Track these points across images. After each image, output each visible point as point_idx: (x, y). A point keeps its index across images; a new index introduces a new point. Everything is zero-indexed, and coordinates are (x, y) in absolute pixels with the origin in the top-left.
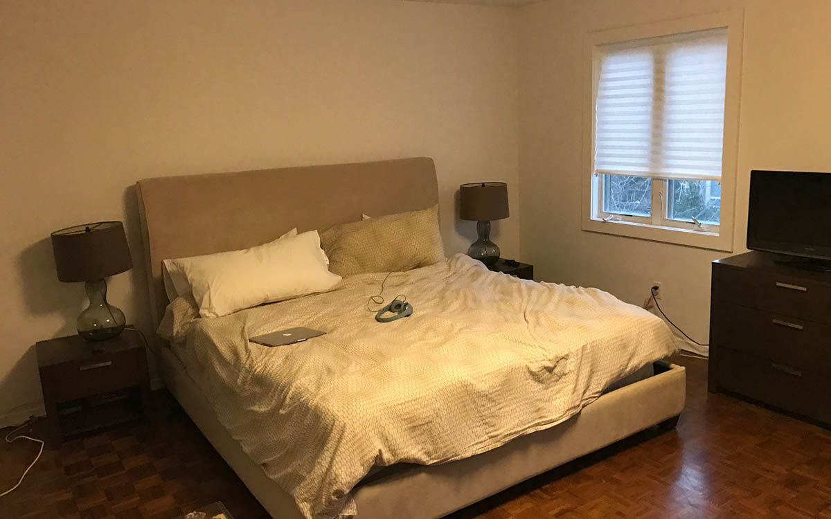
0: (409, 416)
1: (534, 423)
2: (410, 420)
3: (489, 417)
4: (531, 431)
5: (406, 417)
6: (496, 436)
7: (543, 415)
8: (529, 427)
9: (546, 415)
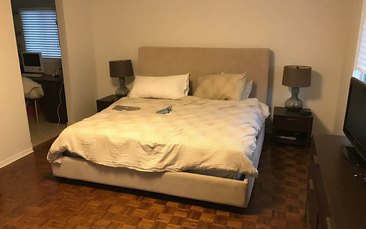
0: (82, 139)
1: (134, 166)
2: (82, 141)
3: (114, 154)
4: (132, 168)
5: (81, 139)
6: (115, 162)
7: (141, 165)
8: (131, 166)
9: (142, 165)
